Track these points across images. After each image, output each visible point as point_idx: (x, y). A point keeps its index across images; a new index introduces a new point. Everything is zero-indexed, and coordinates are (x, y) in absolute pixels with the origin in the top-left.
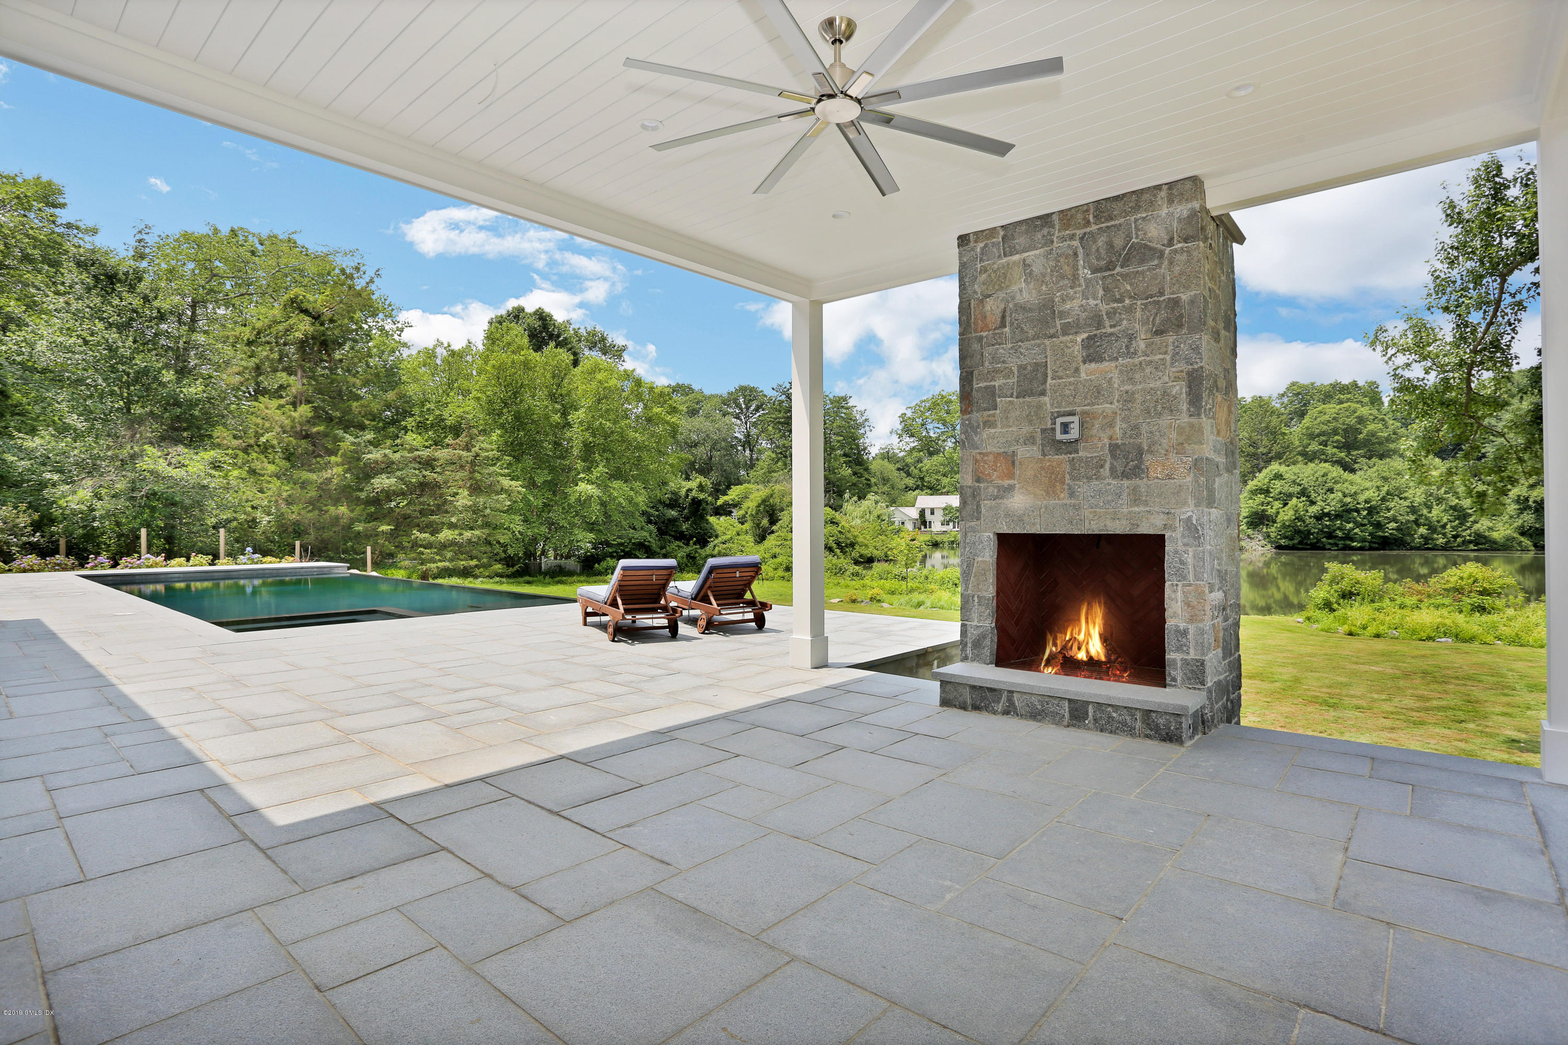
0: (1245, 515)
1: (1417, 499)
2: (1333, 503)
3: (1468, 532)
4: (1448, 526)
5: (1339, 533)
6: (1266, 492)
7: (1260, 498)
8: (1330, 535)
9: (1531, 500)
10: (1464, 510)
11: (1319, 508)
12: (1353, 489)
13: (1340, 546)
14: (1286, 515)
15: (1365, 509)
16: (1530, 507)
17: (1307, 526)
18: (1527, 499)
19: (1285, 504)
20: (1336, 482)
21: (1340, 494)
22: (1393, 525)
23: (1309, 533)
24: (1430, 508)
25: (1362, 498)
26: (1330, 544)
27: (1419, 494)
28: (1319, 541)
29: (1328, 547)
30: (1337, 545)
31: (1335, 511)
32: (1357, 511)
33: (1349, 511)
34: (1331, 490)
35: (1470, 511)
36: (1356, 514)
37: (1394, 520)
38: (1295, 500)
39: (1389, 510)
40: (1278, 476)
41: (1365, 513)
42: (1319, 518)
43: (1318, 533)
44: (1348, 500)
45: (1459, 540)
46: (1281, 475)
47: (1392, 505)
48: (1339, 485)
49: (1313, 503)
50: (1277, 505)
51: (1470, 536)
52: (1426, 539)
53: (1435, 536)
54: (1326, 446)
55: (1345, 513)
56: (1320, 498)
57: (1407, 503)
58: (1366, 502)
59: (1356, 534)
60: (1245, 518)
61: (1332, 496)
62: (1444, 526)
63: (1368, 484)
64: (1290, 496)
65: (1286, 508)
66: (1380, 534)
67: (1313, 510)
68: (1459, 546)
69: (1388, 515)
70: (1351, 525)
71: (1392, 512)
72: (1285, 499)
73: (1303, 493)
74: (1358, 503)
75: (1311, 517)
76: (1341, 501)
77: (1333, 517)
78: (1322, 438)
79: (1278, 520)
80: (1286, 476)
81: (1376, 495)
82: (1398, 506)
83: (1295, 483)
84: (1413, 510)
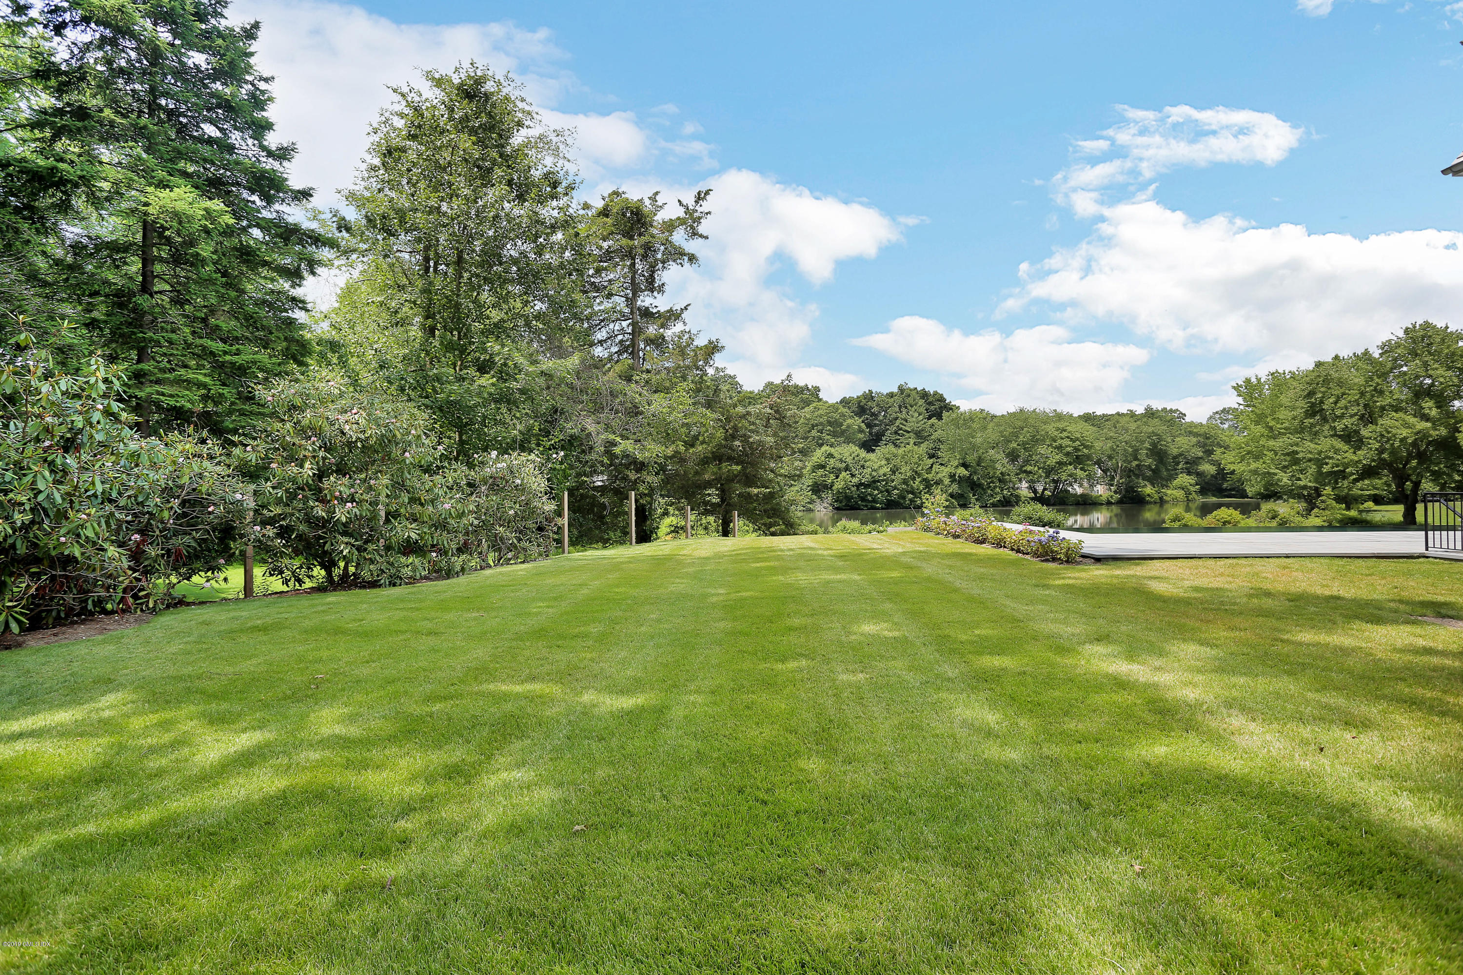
1: (908, 474)
2: (865, 477)
5: (869, 498)
6: (822, 467)
7: (821, 472)
8: (863, 499)
9: (957, 475)
11: (858, 480)
12: (875, 466)
13: (871, 508)
14: (839, 485)
15: (883, 481)
16: (955, 480)
17: (850, 493)
18: (955, 475)
19: (837, 477)
20: (865, 462)
21: (869, 470)
22: (896, 492)
23: (852, 498)
24: (914, 479)
25: (881, 472)
27: (908, 470)
28: (856, 503)
30: (866, 506)
31: (867, 482)
32: (878, 481)
33: (875, 482)
34: (863, 467)
36: (878, 484)
37: (895, 488)
38: (844, 474)
39: (894, 481)
40: (830, 456)
41: (884, 483)
42: (859, 485)
43: (856, 498)
44: (874, 474)
46: (832, 455)
47: (894, 478)
49: (853, 476)
50: (832, 477)
52: (911, 501)
55: (873, 483)
56: (857, 472)
57: (903, 477)
58: (884, 475)
59: (878, 498)
60: (809, 487)
61: (865, 471)
63: (882, 463)
64: (840, 471)
65: (838, 480)
66: (889, 498)
67: (855, 480)
69: (893, 484)
70: (876, 492)
71: (895, 483)
72: (837, 473)
73: (847, 469)
74: (879, 477)
75: (853, 487)
76: (871, 475)
77: (866, 486)
78: (820, 427)
79: (834, 488)
80: (836, 455)
81: (886, 470)
82: (898, 478)
83: (841, 461)
84: (905, 482)
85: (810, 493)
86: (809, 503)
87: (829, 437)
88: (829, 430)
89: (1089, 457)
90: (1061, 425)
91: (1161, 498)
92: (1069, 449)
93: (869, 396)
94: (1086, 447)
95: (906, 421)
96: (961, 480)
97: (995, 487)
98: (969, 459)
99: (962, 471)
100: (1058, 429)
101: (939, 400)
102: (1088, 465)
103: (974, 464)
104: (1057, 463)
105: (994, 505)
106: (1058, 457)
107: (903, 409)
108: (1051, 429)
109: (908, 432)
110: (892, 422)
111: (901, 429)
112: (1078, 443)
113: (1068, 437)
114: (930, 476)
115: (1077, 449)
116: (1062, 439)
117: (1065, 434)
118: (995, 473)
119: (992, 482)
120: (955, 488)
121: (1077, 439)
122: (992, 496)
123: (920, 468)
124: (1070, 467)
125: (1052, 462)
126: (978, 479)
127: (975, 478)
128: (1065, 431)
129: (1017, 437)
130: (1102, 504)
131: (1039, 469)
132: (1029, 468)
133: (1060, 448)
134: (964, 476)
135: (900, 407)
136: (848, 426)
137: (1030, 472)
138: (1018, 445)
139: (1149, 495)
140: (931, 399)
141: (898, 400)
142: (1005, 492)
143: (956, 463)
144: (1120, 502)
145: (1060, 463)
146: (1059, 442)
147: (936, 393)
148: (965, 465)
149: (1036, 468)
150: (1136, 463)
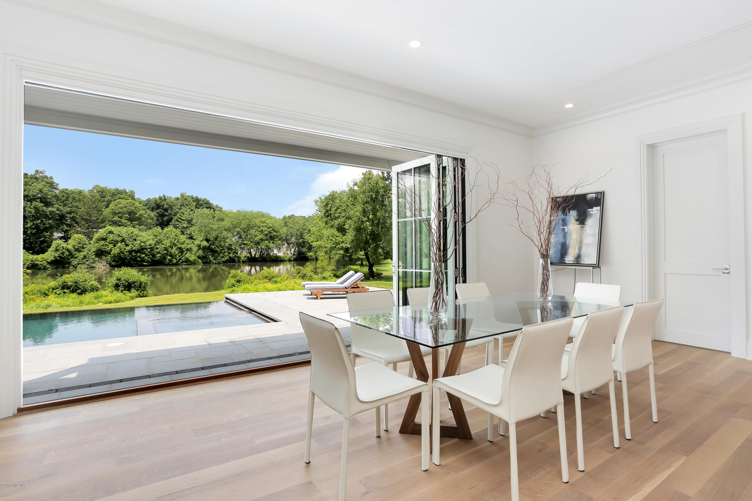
0: (94, 250)
1: (168, 244)
2: (137, 246)
3: (184, 257)
4: (177, 256)
5: (139, 259)
6: (104, 239)
7: (102, 242)
8: (135, 260)
9: (202, 246)
10: (183, 249)
11: (130, 248)
12: (144, 240)
13: (139, 264)
14: (115, 251)
15: (149, 248)
16: (201, 248)
17: (125, 256)
18: (200, 246)
19: (115, 246)
20: (137, 236)
21: (139, 242)
22: (159, 255)
23: (126, 259)
24: (172, 248)
25: (148, 243)
26: (134, 264)
27: (168, 242)
28: (130, 262)
29: (134, 265)
30: (137, 264)
31: (137, 249)
32: (146, 249)
33: (143, 249)
34: (135, 240)
35: (184, 250)
36: (146, 250)
37: (159, 253)
38: (119, 244)
39: (157, 249)
40: (111, 232)
41: (149, 250)
42: (130, 252)
43: (129, 259)
44: (142, 244)
45: (181, 261)
46: (112, 232)
47: (158, 246)
48: (138, 238)
49: (127, 245)
50: (111, 246)
51: (184, 259)
52: (170, 260)
53: (173, 260)
54: (121, 218)
55: (141, 250)
56: (130, 243)
57: (164, 246)
58: (150, 245)
59: (146, 259)
60: (94, 252)
61: (136, 242)
62: (176, 256)
63: (150, 238)
64: (117, 242)
65: (115, 248)
66: (154, 259)
67: (128, 248)
68: (181, 263)
69: (157, 251)
70: (144, 255)
71: (158, 250)
72: (115, 243)
73: (123, 240)
74: (146, 246)
75: (127, 252)
76: (140, 245)
77: (136, 252)
78: (120, 215)
79: (111, 253)
80: (115, 232)
81: (152, 242)
82: (161, 247)
83: (119, 236)
84: (166, 249)
85: (94, 256)
86: (92, 263)
87: (126, 221)
88: (126, 217)
89: (277, 236)
90: (263, 220)
91: (316, 258)
92: (266, 232)
93: (163, 199)
94: (275, 231)
95: (183, 214)
96: (204, 249)
97: (225, 252)
98: (209, 237)
99: (205, 243)
100: (261, 222)
101: (206, 203)
102: (275, 241)
103: (212, 239)
104: (260, 239)
105: (224, 262)
106: (261, 237)
107: (183, 207)
108: (257, 221)
109: (184, 220)
110: (175, 214)
111: (180, 219)
112: (271, 229)
113: (266, 226)
114: (183, 246)
115: (270, 232)
116: (263, 226)
117: (264, 224)
118: (225, 244)
119: (223, 249)
120: (201, 253)
121: (270, 227)
122: (223, 257)
123: (176, 241)
124: (267, 242)
125: (257, 239)
126: (215, 247)
127: (213, 247)
128: (265, 223)
129: (240, 225)
130: (286, 261)
131: (251, 242)
132: (246, 242)
133: (262, 231)
134: (206, 246)
135: (181, 206)
136: (141, 215)
137: (246, 244)
138: (240, 229)
139: (310, 256)
140: (201, 202)
141: (180, 202)
142: (231, 255)
143: (202, 238)
144: (295, 260)
145: (262, 240)
146: (262, 228)
147: (205, 199)
148: (207, 240)
149: (249, 242)
150: (302, 240)
